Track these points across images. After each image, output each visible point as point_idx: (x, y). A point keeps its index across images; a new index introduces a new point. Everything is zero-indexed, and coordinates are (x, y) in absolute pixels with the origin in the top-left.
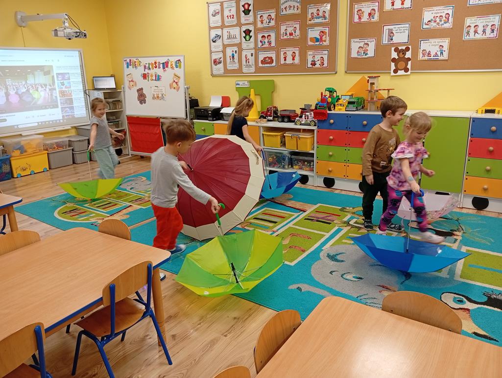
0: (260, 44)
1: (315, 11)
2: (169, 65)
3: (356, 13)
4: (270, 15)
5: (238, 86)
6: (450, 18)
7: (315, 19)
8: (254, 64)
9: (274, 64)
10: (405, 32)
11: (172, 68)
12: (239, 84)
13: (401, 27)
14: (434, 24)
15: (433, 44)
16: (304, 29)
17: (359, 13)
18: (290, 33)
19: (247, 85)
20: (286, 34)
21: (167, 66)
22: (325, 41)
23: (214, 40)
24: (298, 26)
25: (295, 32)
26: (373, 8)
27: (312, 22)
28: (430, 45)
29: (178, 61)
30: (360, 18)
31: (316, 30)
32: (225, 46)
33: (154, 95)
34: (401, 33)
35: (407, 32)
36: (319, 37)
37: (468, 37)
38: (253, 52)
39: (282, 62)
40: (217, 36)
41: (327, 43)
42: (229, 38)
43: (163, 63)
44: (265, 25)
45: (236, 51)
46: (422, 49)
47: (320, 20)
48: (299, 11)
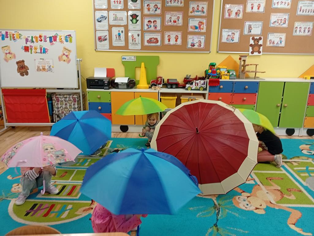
0: (146, 28)
1: (195, 6)
2: (58, 39)
3: (227, 11)
4: (156, 5)
5: (124, 60)
6: (287, 21)
7: (196, 12)
8: (140, 42)
9: (159, 44)
10: (259, 27)
11: (62, 42)
12: (125, 59)
13: (257, 24)
14: (278, 24)
15: (276, 36)
16: (186, 19)
17: (228, 12)
18: (174, 21)
19: (133, 59)
20: (171, 21)
21: (55, 40)
22: (203, 29)
23: (99, 20)
24: (181, 16)
25: (178, 20)
26: (239, 9)
27: (193, 14)
28: (274, 37)
29: (69, 36)
30: (229, 15)
31: (196, 21)
32: (111, 27)
33: (38, 67)
34: (257, 28)
35: (260, 27)
36: (198, 26)
37: (295, 34)
38: (140, 33)
39: (166, 42)
40: (103, 17)
41: (204, 31)
42: (115, 19)
43: (50, 38)
44: (151, 12)
45: (122, 32)
46: (269, 39)
47: (199, 14)
48: (182, 5)
